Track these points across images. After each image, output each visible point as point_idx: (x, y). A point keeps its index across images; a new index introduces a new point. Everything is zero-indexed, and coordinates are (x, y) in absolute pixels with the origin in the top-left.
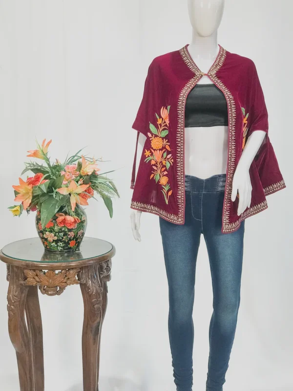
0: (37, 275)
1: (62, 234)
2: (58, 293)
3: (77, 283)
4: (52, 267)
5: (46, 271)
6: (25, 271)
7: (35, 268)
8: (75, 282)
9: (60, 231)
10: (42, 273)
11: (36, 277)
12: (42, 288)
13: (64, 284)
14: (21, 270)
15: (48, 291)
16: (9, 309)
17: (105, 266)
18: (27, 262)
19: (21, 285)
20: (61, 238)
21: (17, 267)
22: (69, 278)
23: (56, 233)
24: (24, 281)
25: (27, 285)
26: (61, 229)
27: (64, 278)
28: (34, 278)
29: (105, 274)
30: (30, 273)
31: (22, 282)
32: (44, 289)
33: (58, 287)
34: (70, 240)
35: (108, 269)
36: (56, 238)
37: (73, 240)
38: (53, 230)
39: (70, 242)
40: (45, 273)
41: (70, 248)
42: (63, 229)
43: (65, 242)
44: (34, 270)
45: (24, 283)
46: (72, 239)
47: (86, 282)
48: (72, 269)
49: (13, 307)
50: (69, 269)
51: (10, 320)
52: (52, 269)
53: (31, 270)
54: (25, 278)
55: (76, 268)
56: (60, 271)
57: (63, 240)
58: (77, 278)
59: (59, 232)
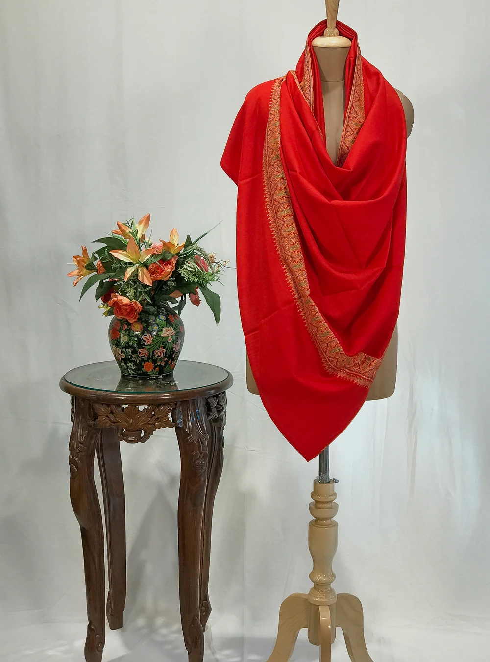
0: (112, 413)
1: (130, 350)
2: (143, 440)
3: (171, 426)
4: (133, 401)
5: (125, 406)
6: (96, 406)
7: (108, 401)
8: (168, 424)
9: (127, 346)
10: (120, 409)
11: (111, 416)
12: (120, 431)
13: (150, 426)
14: (90, 404)
15: (127, 436)
16: (71, 461)
17: (214, 403)
18: (98, 393)
19: (90, 426)
20: (130, 357)
21: (84, 399)
22: (158, 418)
23: (123, 348)
24: (95, 419)
25: (98, 427)
26: (128, 343)
27: (151, 418)
28: (107, 416)
29: (214, 414)
30: (102, 409)
31: (90, 422)
32: (122, 434)
33: (143, 432)
34: (142, 361)
35: (220, 409)
36: (123, 356)
37: (148, 361)
38: (119, 343)
39: (143, 364)
40: (123, 409)
41: (146, 373)
42: (131, 343)
43: (135, 363)
44: (108, 405)
45: (94, 425)
46: (146, 360)
47: (185, 424)
48: (164, 404)
49: (76, 459)
50: (159, 405)
51: (73, 478)
52: (134, 403)
53: (103, 404)
54: (95, 417)
55: (168, 404)
56: (146, 406)
57: (133, 359)
58: (171, 419)
59: (126, 348)
